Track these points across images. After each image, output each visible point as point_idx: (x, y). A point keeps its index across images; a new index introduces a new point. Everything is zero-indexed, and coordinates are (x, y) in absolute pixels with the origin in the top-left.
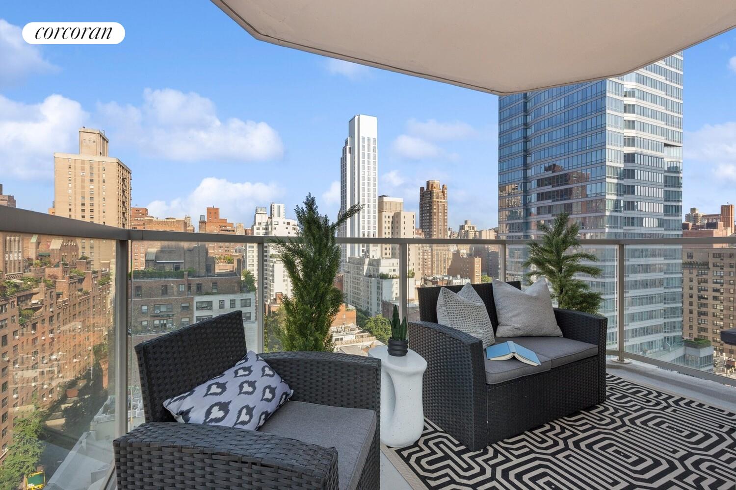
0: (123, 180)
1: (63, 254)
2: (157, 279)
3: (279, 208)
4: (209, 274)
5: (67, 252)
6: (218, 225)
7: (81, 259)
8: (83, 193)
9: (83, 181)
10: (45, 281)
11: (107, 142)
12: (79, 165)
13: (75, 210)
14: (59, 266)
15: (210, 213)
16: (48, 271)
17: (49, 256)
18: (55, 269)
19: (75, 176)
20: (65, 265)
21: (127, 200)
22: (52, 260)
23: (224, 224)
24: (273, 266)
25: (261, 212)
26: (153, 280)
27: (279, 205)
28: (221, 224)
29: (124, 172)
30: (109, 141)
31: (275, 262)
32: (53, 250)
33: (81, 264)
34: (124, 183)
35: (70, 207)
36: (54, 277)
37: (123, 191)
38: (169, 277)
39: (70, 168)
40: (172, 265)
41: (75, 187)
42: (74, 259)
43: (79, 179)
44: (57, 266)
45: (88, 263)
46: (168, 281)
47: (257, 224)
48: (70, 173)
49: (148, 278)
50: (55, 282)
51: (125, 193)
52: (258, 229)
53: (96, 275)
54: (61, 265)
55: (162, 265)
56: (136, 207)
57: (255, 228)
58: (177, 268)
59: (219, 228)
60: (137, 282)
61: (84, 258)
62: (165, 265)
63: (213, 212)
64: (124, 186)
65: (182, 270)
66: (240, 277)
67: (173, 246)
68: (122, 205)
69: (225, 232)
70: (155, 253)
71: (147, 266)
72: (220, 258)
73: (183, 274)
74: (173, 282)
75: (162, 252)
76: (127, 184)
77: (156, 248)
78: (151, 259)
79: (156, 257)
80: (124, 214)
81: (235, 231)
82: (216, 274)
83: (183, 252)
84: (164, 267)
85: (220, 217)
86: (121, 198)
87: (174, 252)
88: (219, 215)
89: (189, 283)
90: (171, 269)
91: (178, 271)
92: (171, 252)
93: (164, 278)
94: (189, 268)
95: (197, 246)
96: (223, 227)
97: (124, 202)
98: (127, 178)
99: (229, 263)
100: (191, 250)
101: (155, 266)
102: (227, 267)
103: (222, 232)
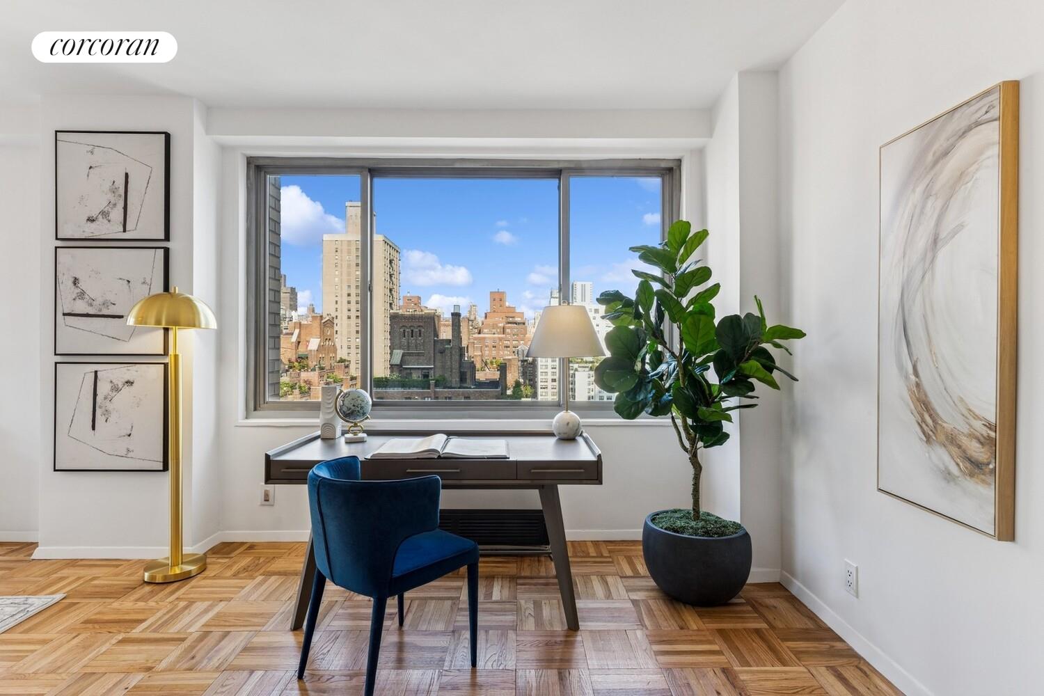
0: (391, 262)
1: (321, 356)
2: (400, 389)
3: (583, 287)
4: (465, 385)
5: (325, 354)
6: (504, 315)
7: (339, 362)
8: (349, 281)
9: (349, 266)
10: (300, 387)
12: (345, 247)
13: (342, 302)
14: (315, 370)
15: (494, 300)
16: (304, 375)
17: (307, 358)
18: (312, 373)
19: (341, 260)
20: (322, 369)
21: (395, 287)
22: (310, 363)
23: (511, 315)
24: (574, 375)
25: (558, 295)
26: (396, 390)
27: (583, 283)
28: (507, 315)
29: (392, 252)
31: (576, 370)
32: (311, 351)
33: (339, 368)
34: (391, 266)
35: (336, 299)
36: (308, 382)
37: (391, 276)
38: (414, 387)
39: (337, 251)
40: (420, 371)
41: (341, 274)
42: (332, 362)
43: (345, 264)
44: (314, 370)
45: (347, 367)
46: (412, 393)
48: (337, 257)
49: (391, 387)
50: (309, 389)
51: (393, 278)
53: (354, 382)
54: (317, 369)
55: (409, 371)
56: (408, 295)
58: (426, 376)
59: (505, 320)
60: (379, 392)
61: (342, 361)
62: (412, 371)
63: (497, 297)
64: (391, 270)
65: (430, 378)
66: (502, 390)
67: (422, 347)
68: (389, 294)
69: (512, 325)
70: (401, 355)
71: (392, 372)
72: (492, 363)
73: (429, 385)
74: (417, 394)
75: (410, 354)
76: (395, 267)
77: (403, 349)
78: (396, 363)
79: (401, 361)
80: (391, 304)
81: (526, 324)
82: (475, 385)
83: (433, 355)
84: (411, 373)
85: (507, 304)
86: (389, 285)
87: (423, 354)
88: (505, 301)
89: (437, 396)
90: (419, 377)
91: (426, 379)
92: (418, 354)
93: (409, 388)
94: (440, 376)
95: (449, 346)
96: (511, 319)
97: (391, 290)
98: (395, 259)
99: (498, 370)
100: (442, 352)
101: (400, 371)
102: (496, 375)
103: (510, 325)
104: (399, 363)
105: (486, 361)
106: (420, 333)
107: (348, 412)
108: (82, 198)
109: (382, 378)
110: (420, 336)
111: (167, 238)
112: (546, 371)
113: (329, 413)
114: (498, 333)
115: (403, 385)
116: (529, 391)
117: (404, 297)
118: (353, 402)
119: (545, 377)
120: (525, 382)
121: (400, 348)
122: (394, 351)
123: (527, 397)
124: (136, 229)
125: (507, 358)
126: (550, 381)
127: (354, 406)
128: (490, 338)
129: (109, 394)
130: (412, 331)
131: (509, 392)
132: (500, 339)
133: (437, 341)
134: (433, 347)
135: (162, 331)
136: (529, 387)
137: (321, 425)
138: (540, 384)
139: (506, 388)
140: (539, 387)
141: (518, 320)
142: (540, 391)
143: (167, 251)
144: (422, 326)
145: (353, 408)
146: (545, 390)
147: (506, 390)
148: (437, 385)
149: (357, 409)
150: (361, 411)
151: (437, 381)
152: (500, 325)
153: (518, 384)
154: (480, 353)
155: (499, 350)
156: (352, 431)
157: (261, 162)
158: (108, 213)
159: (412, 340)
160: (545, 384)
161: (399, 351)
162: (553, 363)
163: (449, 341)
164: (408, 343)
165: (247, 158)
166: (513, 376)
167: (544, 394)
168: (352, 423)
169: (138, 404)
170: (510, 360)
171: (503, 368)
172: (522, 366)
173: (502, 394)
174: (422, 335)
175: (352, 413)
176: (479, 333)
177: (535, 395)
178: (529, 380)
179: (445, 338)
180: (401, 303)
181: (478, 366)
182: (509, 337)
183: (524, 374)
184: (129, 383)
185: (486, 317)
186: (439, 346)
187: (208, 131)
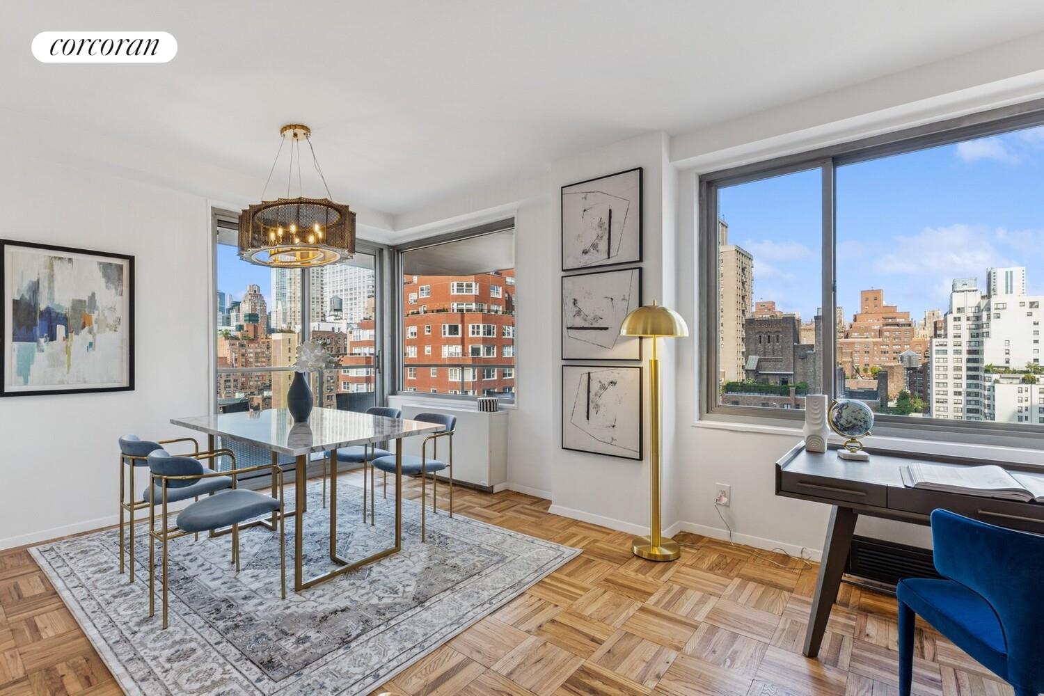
0: (743, 270)
2: (756, 395)
3: (1009, 276)
6: (881, 316)
11: (726, 227)
15: (867, 299)
23: (890, 315)
24: (992, 388)
25: (965, 288)
26: (752, 395)
27: (1009, 270)
28: (885, 316)
29: (744, 260)
30: (729, 226)
31: (998, 381)
34: (744, 274)
37: (743, 283)
38: (771, 393)
40: (778, 377)
46: (769, 399)
47: (955, 310)
49: (746, 392)
51: (745, 286)
52: (957, 319)
55: (765, 377)
56: (761, 301)
57: (950, 318)
58: (785, 382)
59: (882, 321)
60: (735, 397)
62: (769, 377)
63: (871, 297)
64: (743, 278)
65: (789, 384)
66: (882, 401)
67: (780, 353)
68: (741, 302)
69: (892, 327)
70: (757, 361)
71: (747, 377)
72: (865, 370)
73: (789, 391)
74: (775, 400)
75: (766, 360)
76: (747, 274)
77: (759, 355)
78: (752, 369)
79: (757, 366)
80: (743, 311)
81: (913, 325)
82: (845, 394)
83: (792, 361)
84: (768, 379)
85: (884, 303)
86: (740, 292)
87: (781, 360)
88: (881, 302)
89: (798, 403)
90: (777, 383)
91: (784, 385)
92: (776, 360)
93: (766, 394)
94: (801, 383)
95: (811, 352)
96: (890, 320)
97: (743, 297)
98: (747, 266)
99: (875, 379)
100: (804, 358)
101: (756, 377)
102: (873, 385)
103: (889, 327)
104: (755, 369)
105: (858, 368)
106: (778, 339)
107: (847, 426)
108: (579, 236)
109: (737, 383)
110: (778, 341)
111: (641, 260)
112: (944, 381)
113: (817, 424)
114: (875, 337)
115: (760, 391)
116: (919, 404)
117: (756, 303)
118: (854, 415)
119: (944, 389)
120: (912, 393)
121: (756, 354)
122: (750, 356)
123: (916, 411)
124: (617, 254)
125: (886, 364)
126: (951, 393)
127: (855, 419)
128: (860, 343)
129: (598, 392)
130: (769, 336)
131: (891, 404)
132: (875, 344)
133: (798, 347)
134: (792, 353)
135: (638, 340)
136: (919, 401)
137: (806, 437)
138: (934, 397)
139: (887, 399)
140: (934, 400)
141: (901, 321)
142: (934, 405)
143: (641, 269)
144: (779, 332)
145: (854, 422)
146: (944, 405)
147: (887, 402)
148: (797, 392)
149: (859, 423)
150: (864, 426)
151: (798, 387)
152: (876, 327)
153: (903, 396)
154: (851, 360)
155: (874, 356)
156: (849, 446)
157: (712, 178)
158: (597, 245)
159: (769, 346)
160: (945, 397)
161: (754, 357)
162: (956, 373)
163: (811, 347)
164: (765, 348)
165: (700, 177)
166: (896, 386)
167: (941, 409)
168: (850, 437)
169: (620, 401)
170: (891, 367)
171: (882, 377)
172: (910, 375)
173: (881, 406)
174: (780, 340)
175: (849, 426)
176: (847, 337)
177: (927, 410)
178: (919, 392)
179: (805, 343)
180: (754, 309)
181: (848, 373)
182: (887, 341)
183: (911, 384)
184: (613, 383)
185: (855, 320)
186: (801, 353)
187: (671, 159)
